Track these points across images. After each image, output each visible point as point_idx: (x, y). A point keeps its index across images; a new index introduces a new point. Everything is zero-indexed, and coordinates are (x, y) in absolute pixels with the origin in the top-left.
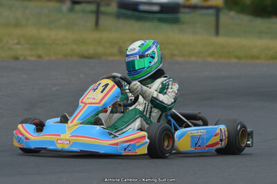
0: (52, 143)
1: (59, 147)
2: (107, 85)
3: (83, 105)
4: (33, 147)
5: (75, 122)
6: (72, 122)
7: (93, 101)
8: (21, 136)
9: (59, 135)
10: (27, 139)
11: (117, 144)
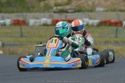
0: (41, 65)
1: (45, 66)
2: (56, 40)
3: (50, 49)
4: (31, 67)
5: (49, 55)
6: (48, 56)
7: (53, 47)
8: (24, 63)
9: (44, 62)
10: (27, 64)
11: (69, 64)
